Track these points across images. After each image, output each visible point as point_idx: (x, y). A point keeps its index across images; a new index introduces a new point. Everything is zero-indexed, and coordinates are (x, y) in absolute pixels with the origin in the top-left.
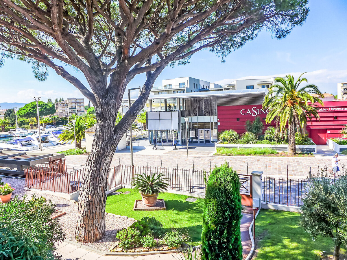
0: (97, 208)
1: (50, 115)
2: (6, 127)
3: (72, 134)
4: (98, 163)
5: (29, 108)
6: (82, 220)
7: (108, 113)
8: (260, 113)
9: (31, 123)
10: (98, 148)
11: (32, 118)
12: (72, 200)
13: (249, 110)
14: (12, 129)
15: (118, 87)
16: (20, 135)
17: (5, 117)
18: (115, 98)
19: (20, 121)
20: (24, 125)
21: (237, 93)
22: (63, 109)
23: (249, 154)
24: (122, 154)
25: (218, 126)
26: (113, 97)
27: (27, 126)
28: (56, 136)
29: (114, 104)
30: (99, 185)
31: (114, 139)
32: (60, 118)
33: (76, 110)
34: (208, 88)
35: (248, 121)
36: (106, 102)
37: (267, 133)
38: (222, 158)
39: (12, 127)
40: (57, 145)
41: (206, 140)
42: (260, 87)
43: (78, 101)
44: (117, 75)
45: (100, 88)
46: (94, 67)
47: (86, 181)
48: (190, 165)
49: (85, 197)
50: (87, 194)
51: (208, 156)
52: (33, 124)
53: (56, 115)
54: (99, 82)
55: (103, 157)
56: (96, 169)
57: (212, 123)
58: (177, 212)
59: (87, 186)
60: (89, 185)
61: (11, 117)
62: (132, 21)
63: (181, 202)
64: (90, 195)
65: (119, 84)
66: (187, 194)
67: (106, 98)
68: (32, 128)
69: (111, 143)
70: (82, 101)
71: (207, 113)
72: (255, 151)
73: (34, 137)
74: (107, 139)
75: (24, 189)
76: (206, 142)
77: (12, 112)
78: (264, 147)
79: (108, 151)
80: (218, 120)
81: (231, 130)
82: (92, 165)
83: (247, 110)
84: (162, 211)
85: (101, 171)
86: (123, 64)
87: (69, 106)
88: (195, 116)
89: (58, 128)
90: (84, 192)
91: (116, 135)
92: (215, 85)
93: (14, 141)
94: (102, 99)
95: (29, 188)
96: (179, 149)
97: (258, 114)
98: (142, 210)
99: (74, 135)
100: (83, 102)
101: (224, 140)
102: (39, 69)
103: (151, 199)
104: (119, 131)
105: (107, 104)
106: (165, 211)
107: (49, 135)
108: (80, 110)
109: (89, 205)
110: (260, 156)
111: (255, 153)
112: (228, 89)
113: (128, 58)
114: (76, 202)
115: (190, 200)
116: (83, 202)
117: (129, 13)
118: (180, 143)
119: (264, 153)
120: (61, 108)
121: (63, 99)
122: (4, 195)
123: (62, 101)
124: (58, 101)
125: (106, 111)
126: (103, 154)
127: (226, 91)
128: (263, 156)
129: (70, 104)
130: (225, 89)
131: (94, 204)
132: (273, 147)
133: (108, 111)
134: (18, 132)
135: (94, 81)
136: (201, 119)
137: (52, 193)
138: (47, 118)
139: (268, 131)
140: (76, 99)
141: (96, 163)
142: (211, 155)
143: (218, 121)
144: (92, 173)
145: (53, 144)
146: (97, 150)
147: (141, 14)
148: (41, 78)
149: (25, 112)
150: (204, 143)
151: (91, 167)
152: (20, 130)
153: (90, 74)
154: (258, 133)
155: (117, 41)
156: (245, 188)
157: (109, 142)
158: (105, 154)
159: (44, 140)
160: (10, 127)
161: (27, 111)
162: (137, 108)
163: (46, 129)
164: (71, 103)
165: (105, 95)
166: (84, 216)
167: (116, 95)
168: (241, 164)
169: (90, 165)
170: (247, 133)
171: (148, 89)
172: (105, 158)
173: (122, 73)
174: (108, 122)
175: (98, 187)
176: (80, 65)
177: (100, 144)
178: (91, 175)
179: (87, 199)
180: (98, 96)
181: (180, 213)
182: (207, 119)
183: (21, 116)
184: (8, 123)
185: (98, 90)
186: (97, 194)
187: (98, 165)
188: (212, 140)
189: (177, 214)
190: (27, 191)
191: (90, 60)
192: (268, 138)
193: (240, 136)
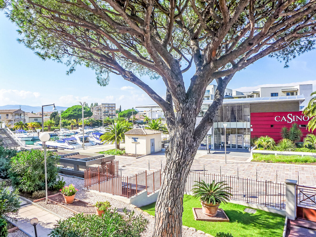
0: (176, 221)
1: (87, 118)
2: (52, 127)
3: (112, 136)
4: (178, 172)
5: (71, 111)
6: (160, 234)
7: (189, 119)
8: (295, 120)
9: (72, 124)
10: (179, 156)
11: (72, 120)
12: (131, 205)
13: (284, 117)
14: (56, 129)
15: (200, 91)
16: (63, 134)
17: (51, 119)
18: (196, 103)
19: (63, 122)
20: (66, 125)
21: (266, 101)
22: (98, 112)
23: (290, 162)
24: (160, 157)
25: (251, 132)
26: (194, 102)
27: (68, 126)
28: (95, 136)
29: (194, 109)
30: (178, 196)
31: (194, 147)
32: (96, 121)
33: (109, 113)
34: (230, 95)
35: (284, 129)
36: (187, 108)
37: (307, 141)
38: (262, 165)
39: (56, 127)
40: (96, 144)
41: (238, 146)
42: (285, 94)
43: (110, 106)
44: (199, 79)
45: (180, 92)
46: (175, 70)
47: (165, 191)
48: (230, 170)
49: (164, 209)
50: (166, 205)
51: (246, 162)
52: (74, 125)
53: (92, 118)
54: (179, 87)
55: (183, 166)
56: (177, 179)
57: (245, 129)
58: (243, 225)
59: (166, 197)
60: (168, 196)
61: (56, 119)
62: (228, 20)
63: (241, 213)
64: (170, 207)
65: (201, 88)
66: (243, 203)
67: (187, 102)
68: (72, 129)
69: (192, 151)
70: (113, 106)
71: (240, 119)
72: (295, 158)
73: (77, 137)
74: (187, 146)
75: (83, 190)
76: (238, 147)
77: (57, 114)
78: (304, 155)
79: (189, 160)
80: (251, 126)
81: (267, 137)
82: (173, 174)
83: (282, 117)
84: (226, 223)
85: (181, 181)
86: (208, 68)
87: (103, 110)
88: (228, 122)
89: (94, 129)
90: (163, 203)
91: (196, 141)
92: (237, 93)
93: (62, 140)
94: (183, 104)
95: (88, 189)
96: (213, 153)
97: (294, 120)
98: (204, 220)
99: (115, 136)
100: (115, 107)
101: (260, 146)
102: (101, 75)
103: (213, 209)
104: (197, 139)
105: (188, 109)
106: (229, 223)
107: (89, 135)
108: (112, 114)
109: (168, 217)
110: (302, 164)
111: (296, 161)
112: (251, 96)
113: (214, 61)
114: (136, 207)
115: (250, 212)
116: (162, 214)
117: (227, 11)
118: (213, 147)
119: (306, 161)
120: (96, 112)
121: (97, 103)
122: (69, 196)
123: (97, 105)
124: (94, 105)
125: (188, 116)
126: (184, 162)
127: (250, 98)
128: (306, 164)
129: (103, 108)
130: (248, 96)
131: (173, 217)
132: (314, 155)
133: (189, 116)
134: (62, 132)
135: (175, 85)
136: (234, 125)
137: (110, 195)
138: (86, 120)
139: (307, 139)
140: (109, 104)
141: (177, 172)
142: (249, 161)
143: (251, 128)
144: (172, 183)
145: (93, 143)
146: (177, 159)
147: (238, 13)
148: (102, 83)
149: (67, 114)
150: (237, 148)
151: (171, 176)
152: (63, 130)
153: (172, 77)
154: (295, 140)
155: (194, 45)
156: (314, 202)
157: (190, 150)
158: (186, 163)
159: (86, 140)
160: (55, 127)
161: (69, 113)
162: (213, 114)
163: (85, 130)
164: (105, 108)
165: (186, 99)
166: (163, 229)
167: (197, 99)
168: (286, 173)
169: (169, 175)
170: (285, 140)
171: (222, 94)
172: (186, 167)
173: (205, 77)
174: (189, 129)
175: (177, 199)
176: (164, 68)
177: (181, 151)
178: (171, 185)
179: (167, 211)
180: (178, 101)
181: (246, 227)
182: (240, 125)
183: (64, 118)
184: (53, 124)
185: (178, 95)
186: (176, 206)
187: (179, 175)
188: (244, 146)
189: (244, 228)
190: (86, 192)
191: (172, 64)
192: (308, 146)
193: (276, 143)
